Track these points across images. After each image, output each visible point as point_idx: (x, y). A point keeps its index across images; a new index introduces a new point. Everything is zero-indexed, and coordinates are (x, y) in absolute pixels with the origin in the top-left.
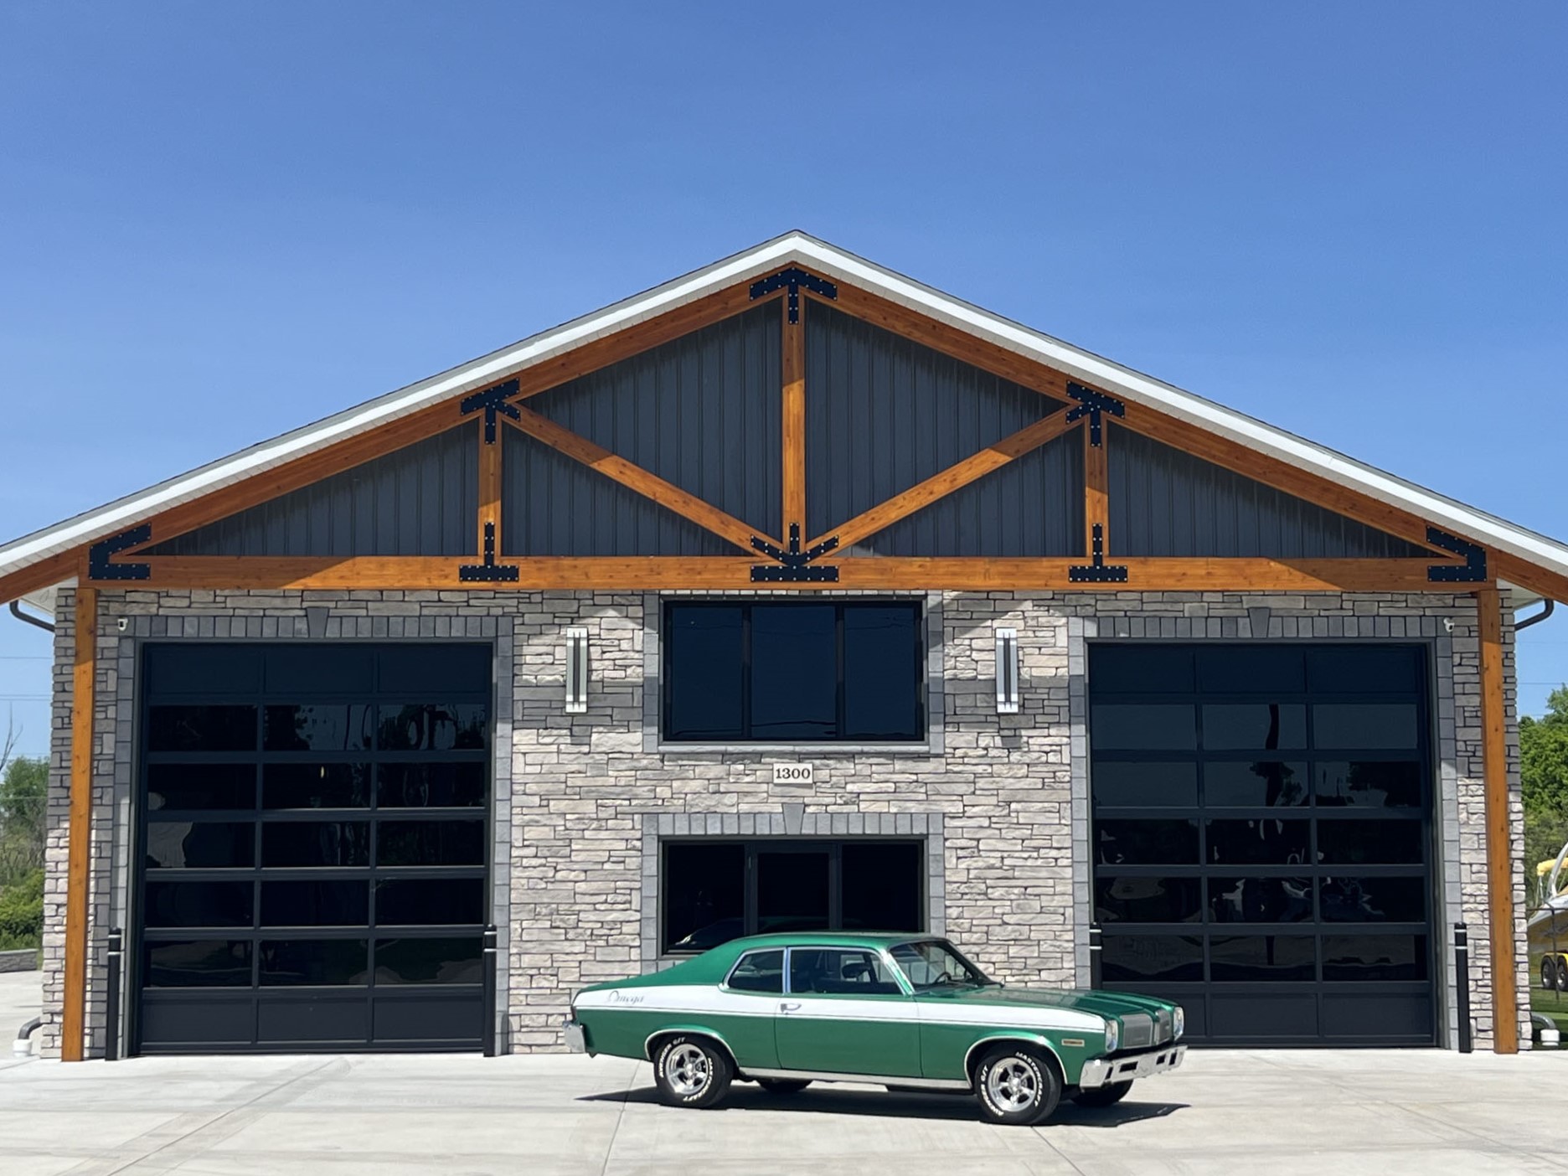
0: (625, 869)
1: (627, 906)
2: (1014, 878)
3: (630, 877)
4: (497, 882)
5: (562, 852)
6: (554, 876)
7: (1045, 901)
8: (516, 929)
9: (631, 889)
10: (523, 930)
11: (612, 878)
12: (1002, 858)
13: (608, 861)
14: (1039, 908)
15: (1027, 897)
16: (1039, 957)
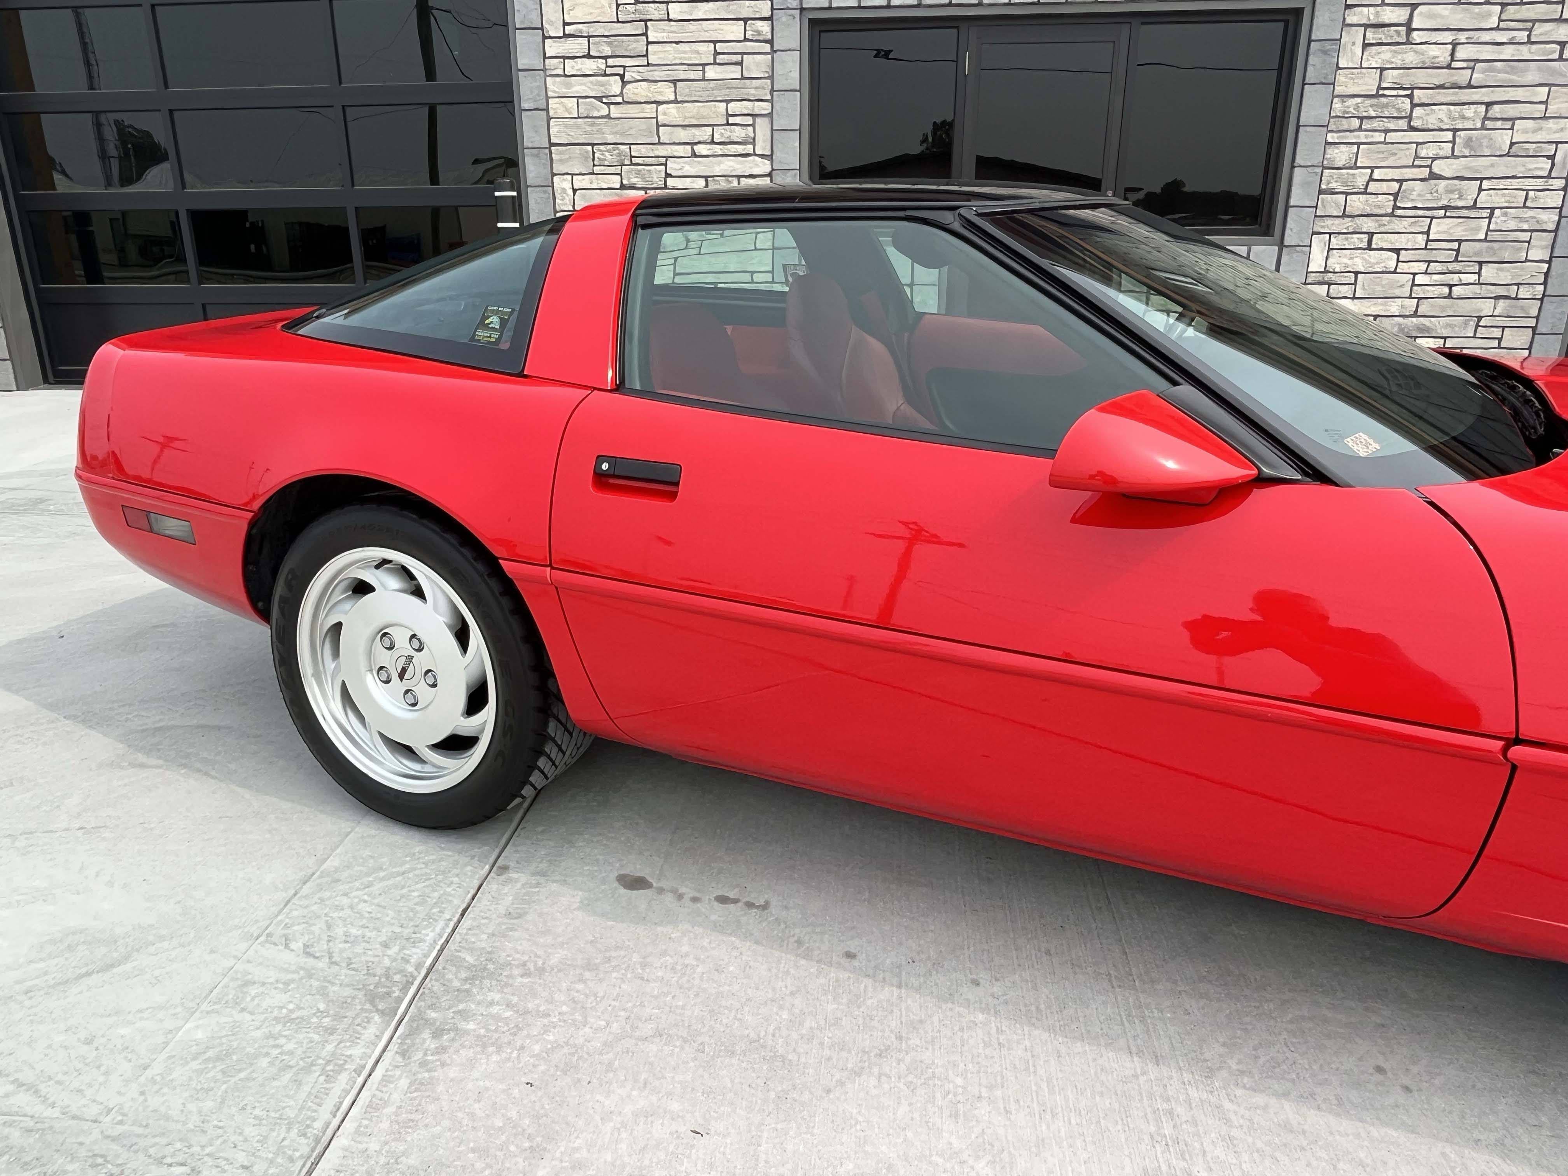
0: (743, 78)
1: (749, 148)
2: (1470, 86)
3: (753, 93)
4: (525, 105)
5: (634, 45)
6: (621, 94)
7: (1523, 131)
8: (564, 190)
9: (754, 116)
10: (575, 191)
11: (720, 95)
12: (1455, 45)
13: (715, 63)
14: (1508, 143)
15: (1489, 124)
16: (1485, 240)
